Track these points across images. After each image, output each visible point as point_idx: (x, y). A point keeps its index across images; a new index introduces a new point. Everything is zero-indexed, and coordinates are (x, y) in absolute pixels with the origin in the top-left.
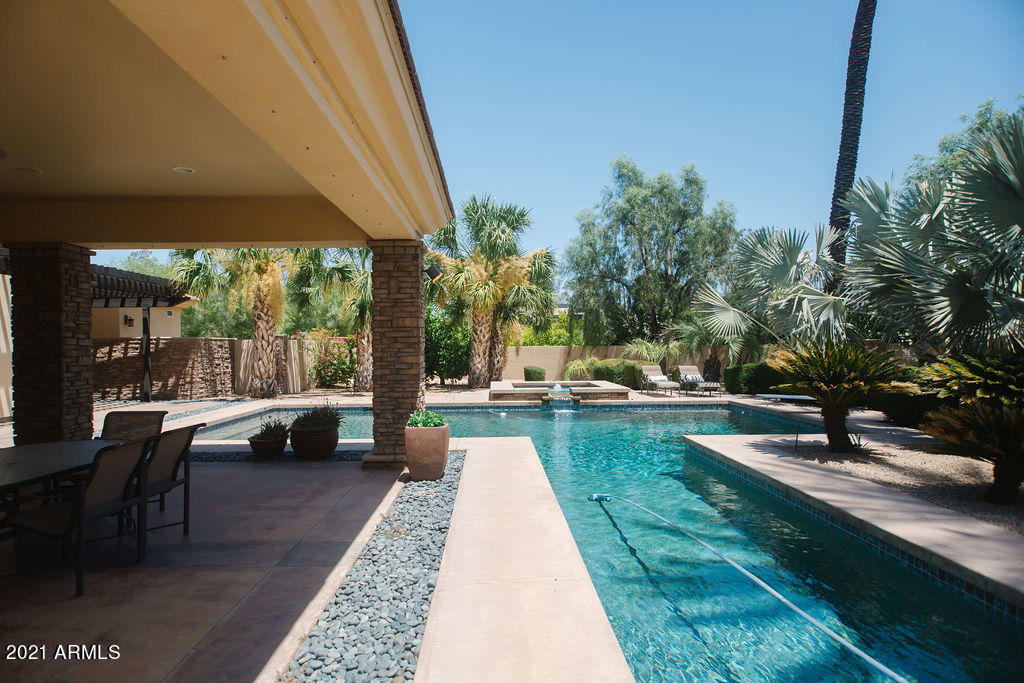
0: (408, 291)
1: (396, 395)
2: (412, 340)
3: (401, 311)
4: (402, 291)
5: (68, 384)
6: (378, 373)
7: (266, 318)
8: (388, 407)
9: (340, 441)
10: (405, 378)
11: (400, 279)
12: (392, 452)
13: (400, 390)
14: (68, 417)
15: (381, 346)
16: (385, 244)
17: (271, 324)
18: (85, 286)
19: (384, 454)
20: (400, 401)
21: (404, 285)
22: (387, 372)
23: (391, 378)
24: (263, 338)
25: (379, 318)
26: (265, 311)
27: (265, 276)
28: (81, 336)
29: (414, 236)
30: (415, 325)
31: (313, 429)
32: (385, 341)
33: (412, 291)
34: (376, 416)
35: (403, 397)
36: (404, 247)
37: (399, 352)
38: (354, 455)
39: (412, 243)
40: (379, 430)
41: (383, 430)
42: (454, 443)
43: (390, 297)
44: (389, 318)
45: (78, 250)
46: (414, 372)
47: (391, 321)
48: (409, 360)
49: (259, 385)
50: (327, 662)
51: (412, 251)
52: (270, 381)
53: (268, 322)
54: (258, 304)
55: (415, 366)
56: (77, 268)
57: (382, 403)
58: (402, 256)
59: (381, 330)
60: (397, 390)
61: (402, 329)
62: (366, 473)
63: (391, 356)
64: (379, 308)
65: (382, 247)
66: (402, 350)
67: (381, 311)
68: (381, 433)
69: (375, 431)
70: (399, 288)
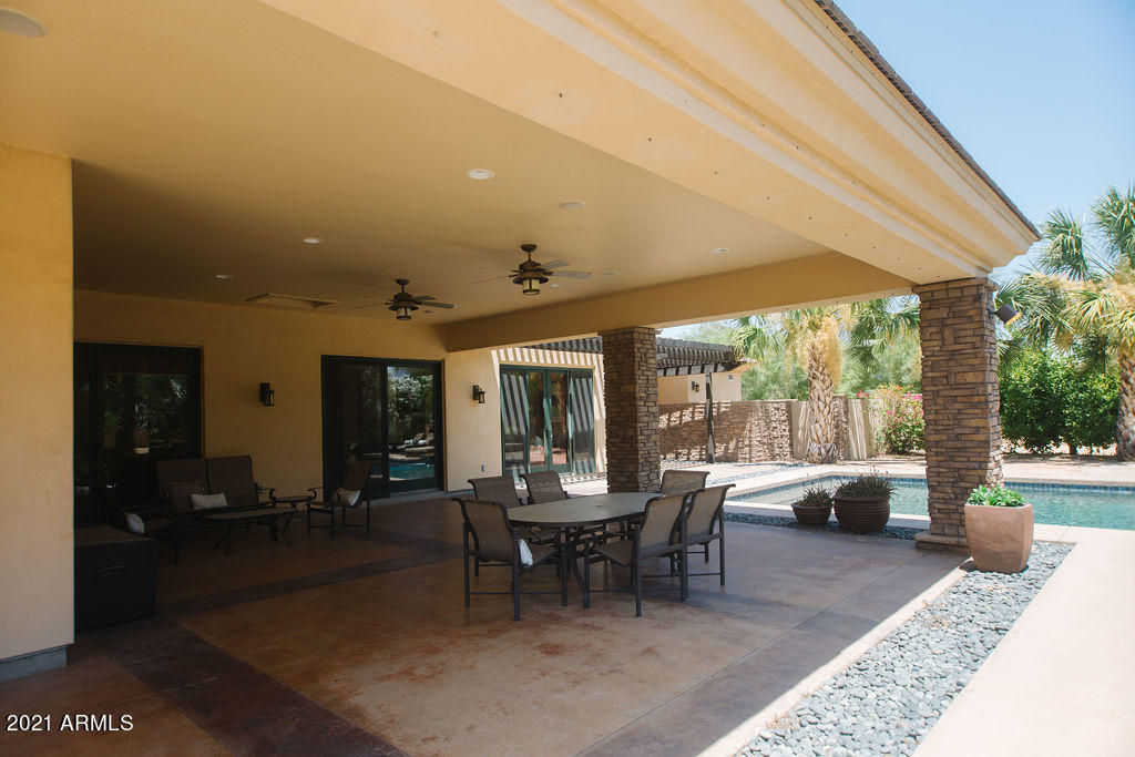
0: (969, 339)
1: (958, 465)
2: (977, 399)
3: (960, 365)
4: (959, 340)
5: (642, 445)
8: (946, 480)
9: (892, 515)
10: (967, 444)
11: (956, 326)
12: (955, 532)
13: (963, 459)
14: (643, 474)
15: (934, 407)
16: (935, 288)
17: (827, 383)
18: (653, 361)
19: (944, 535)
20: (963, 472)
21: (962, 333)
22: (945, 437)
23: (949, 444)
24: (819, 399)
25: (930, 375)
26: (821, 370)
27: (819, 333)
28: (651, 404)
29: (973, 273)
30: (980, 380)
31: (856, 499)
32: (939, 400)
33: (974, 339)
34: (931, 487)
35: (968, 469)
36: (962, 289)
37: (959, 413)
38: (905, 533)
39: (973, 282)
40: (936, 506)
41: (942, 506)
42: (1042, 532)
43: (944, 349)
44: (945, 374)
45: (646, 331)
46: (980, 437)
47: (946, 377)
48: (974, 423)
49: (817, 450)
50: (823, 720)
51: (973, 291)
52: (829, 446)
53: (823, 382)
54: (814, 363)
55: (982, 430)
56: (646, 346)
57: (938, 474)
58: (959, 299)
59: (933, 388)
60: (959, 459)
61: (962, 386)
62: (921, 554)
63: (949, 419)
64: (930, 363)
65: (932, 292)
66: (963, 412)
67: (932, 367)
68: (939, 510)
69: (931, 506)
70: (955, 338)
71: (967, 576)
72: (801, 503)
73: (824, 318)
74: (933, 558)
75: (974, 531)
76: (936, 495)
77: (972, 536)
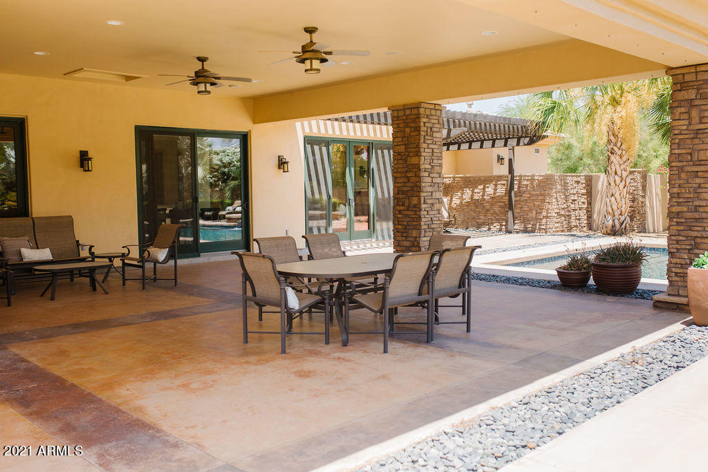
1: (694, 234)
3: (703, 143)
4: (703, 120)
5: (425, 213)
6: (674, 209)
7: (619, 152)
8: (683, 247)
10: (704, 215)
11: (702, 107)
12: (681, 293)
13: (699, 229)
14: (425, 239)
15: (678, 182)
16: (686, 70)
17: (624, 159)
18: (438, 135)
19: (679, 295)
20: (698, 240)
21: (707, 114)
22: (685, 209)
23: (689, 215)
24: (616, 173)
25: (676, 151)
26: (619, 145)
27: (619, 109)
28: (435, 175)
31: (610, 264)
32: (683, 175)
34: (671, 254)
35: (703, 237)
37: (699, 187)
38: (646, 295)
40: (673, 270)
41: (678, 270)
43: (691, 127)
44: (689, 151)
45: (432, 107)
47: (691, 154)
49: (611, 222)
52: (622, 218)
53: (621, 156)
54: (612, 138)
56: (433, 121)
57: (677, 242)
58: (706, 82)
59: (678, 164)
60: (695, 228)
61: (703, 163)
62: (656, 311)
63: (690, 192)
64: (677, 141)
65: (684, 75)
66: (702, 185)
67: (679, 144)
68: (676, 273)
69: (669, 271)
70: (701, 118)
71: (684, 329)
72: (564, 268)
73: (625, 95)
74: (666, 315)
75: (694, 291)
77: (692, 295)
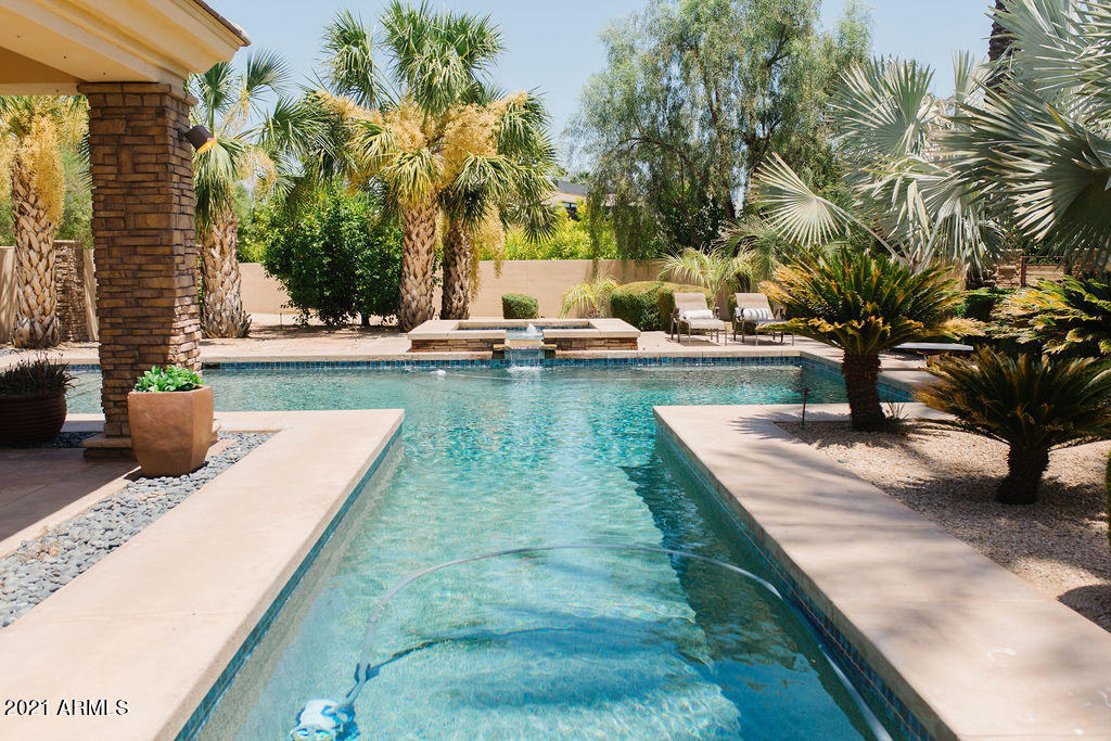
0: (151, 168)
1: (137, 340)
2: (160, 250)
3: (141, 202)
4: (141, 168)
6: (105, 304)
7: (34, 212)
8: (123, 361)
10: (150, 312)
11: (135, 148)
13: (144, 332)
15: (109, 261)
16: (107, 89)
17: (43, 222)
19: (122, 435)
20: (144, 350)
21: (143, 159)
22: (122, 303)
23: (128, 312)
24: (30, 246)
25: (103, 214)
26: (32, 199)
27: (27, 140)
29: (153, 76)
30: (164, 224)
33: (157, 169)
34: (107, 374)
35: (149, 345)
36: (142, 95)
37: (140, 270)
38: (78, 437)
39: (154, 89)
40: (111, 397)
41: (116, 398)
43: (121, 178)
44: (122, 214)
46: (163, 302)
47: (123, 218)
48: (156, 283)
49: (27, 327)
51: (155, 101)
52: (47, 320)
53: (37, 219)
54: (19, 187)
55: (166, 293)
57: (114, 354)
58: (140, 110)
59: (107, 234)
60: (139, 332)
61: (142, 233)
62: (90, 464)
63: (127, 278)
64: (102, 198)
65: (105, 95)
66: (144, 267)
67: (105, 201)
68: (116, 403)
69: (104, 398)
70: (136, 165)
71: (128, 487)
73: (36, 118)
74: (102, 468)
75: (139, 427)
76: (111, 383)
77: (136, 433)
